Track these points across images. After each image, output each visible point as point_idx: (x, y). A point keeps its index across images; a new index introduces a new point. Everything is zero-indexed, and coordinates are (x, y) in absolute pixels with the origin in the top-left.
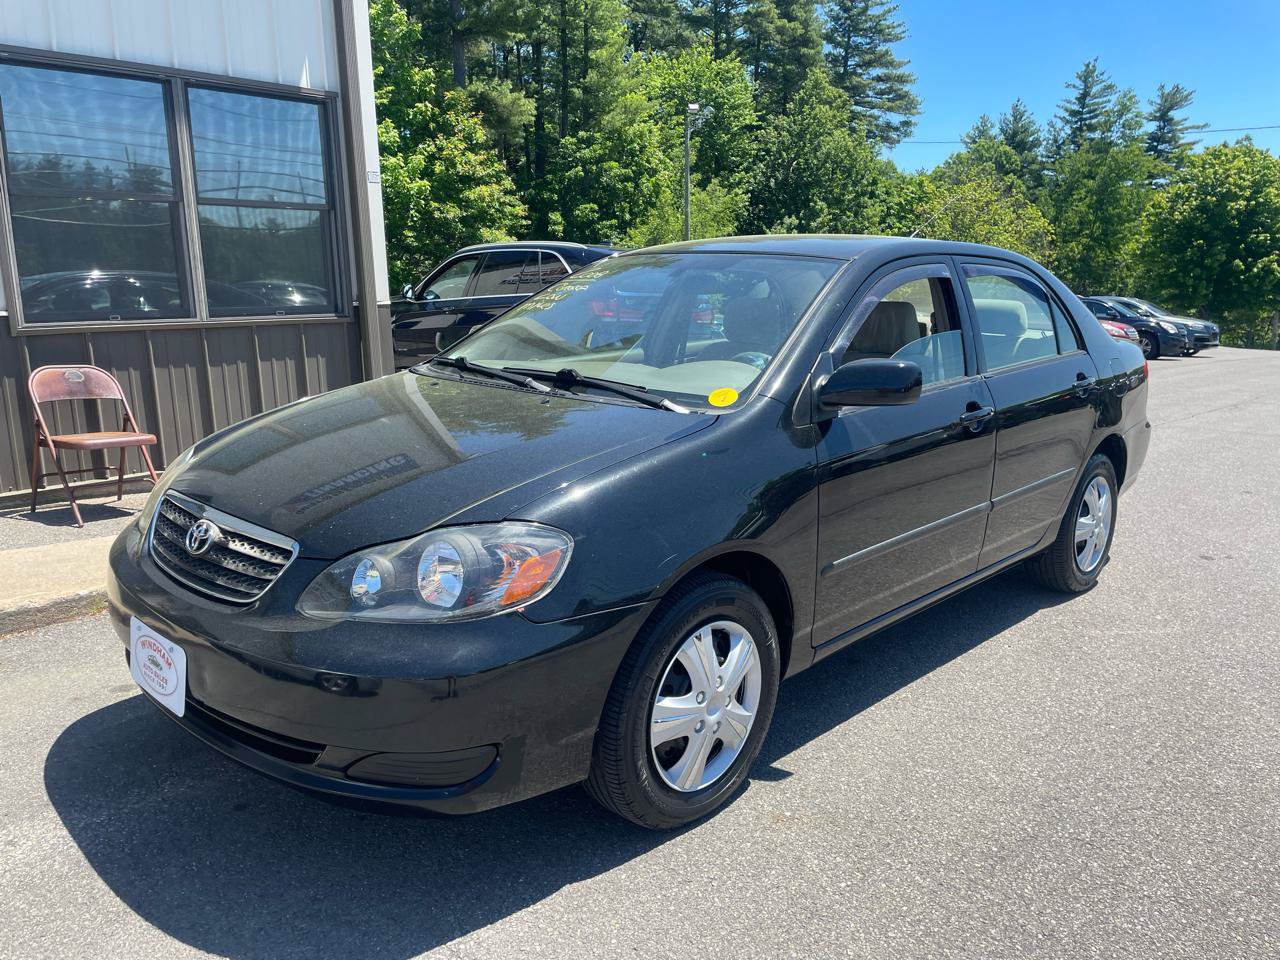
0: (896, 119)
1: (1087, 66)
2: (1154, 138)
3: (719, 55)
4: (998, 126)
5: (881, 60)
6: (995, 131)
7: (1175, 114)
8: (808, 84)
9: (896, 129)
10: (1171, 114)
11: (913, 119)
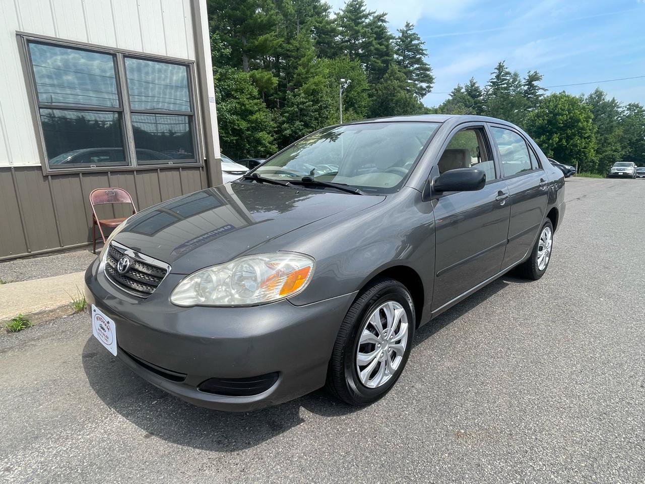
0: (424, 85)
1: (500, 64)
2: (526, 92)
3: (352, 60)
4: (464, 88)
5: (419, 61)
6: (463, 90)
7: (535, 83)
8: (389, 71)
9: (425, 89)
10: (533, 82)
11: (431, 85)
